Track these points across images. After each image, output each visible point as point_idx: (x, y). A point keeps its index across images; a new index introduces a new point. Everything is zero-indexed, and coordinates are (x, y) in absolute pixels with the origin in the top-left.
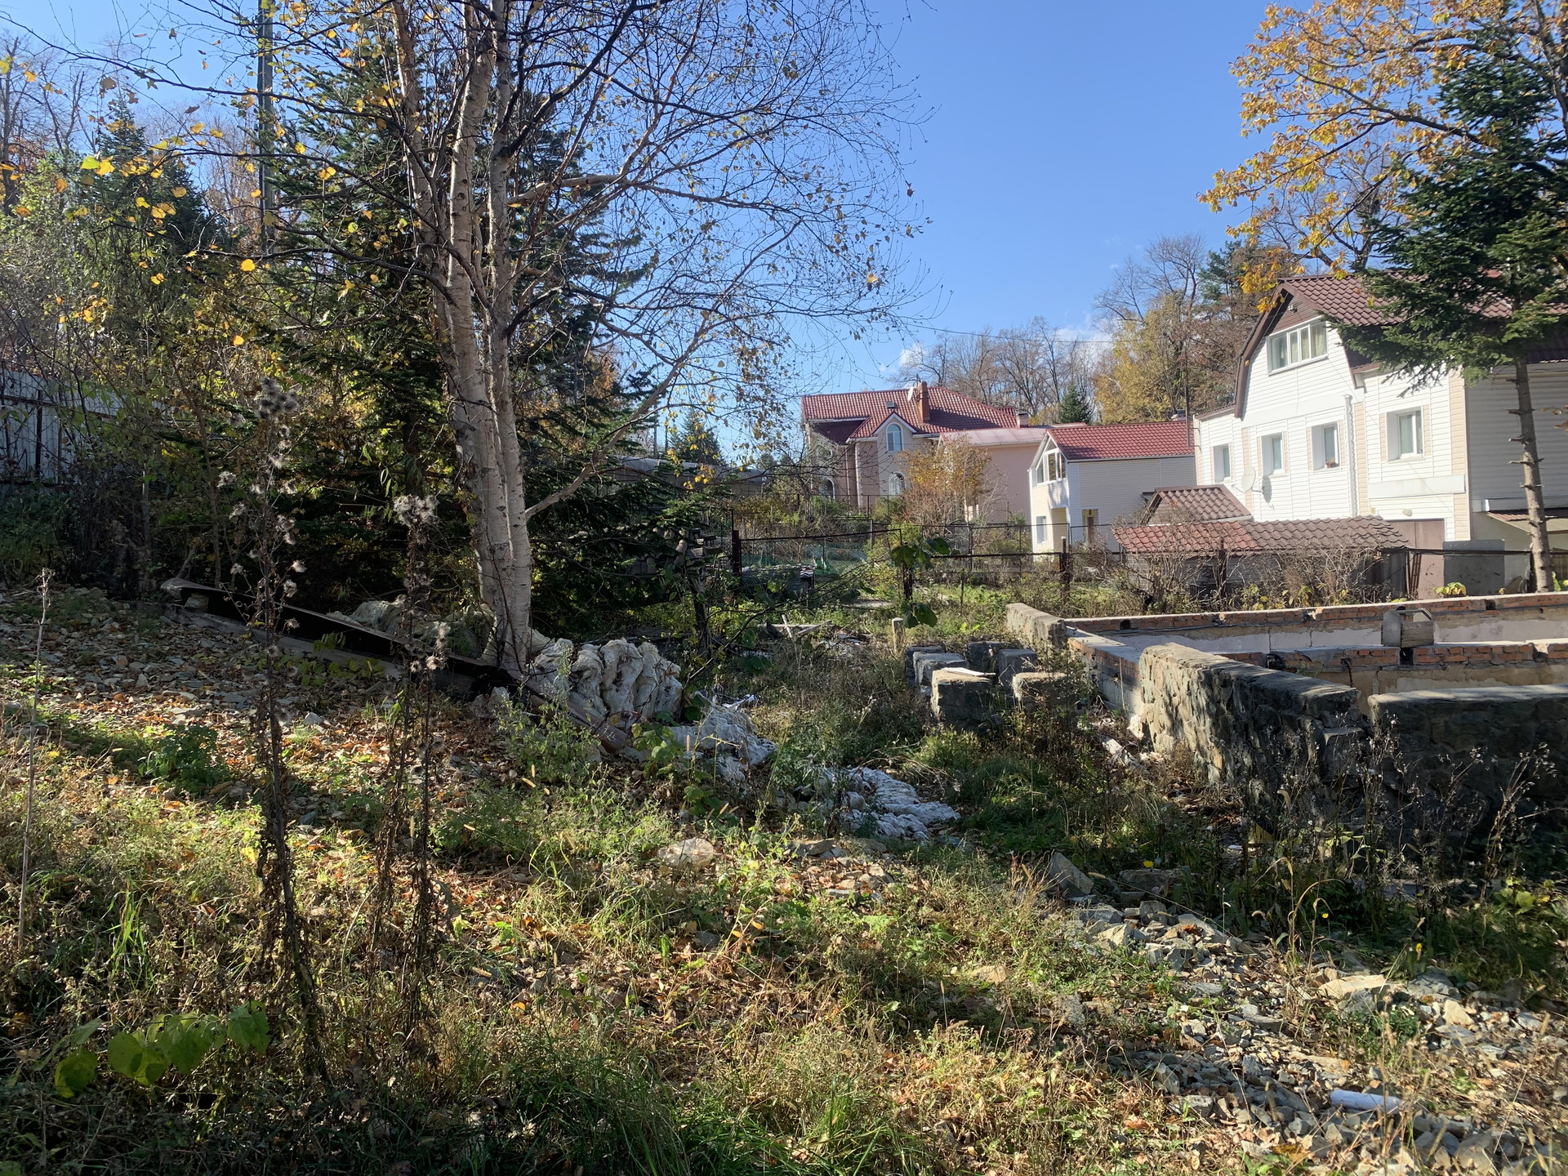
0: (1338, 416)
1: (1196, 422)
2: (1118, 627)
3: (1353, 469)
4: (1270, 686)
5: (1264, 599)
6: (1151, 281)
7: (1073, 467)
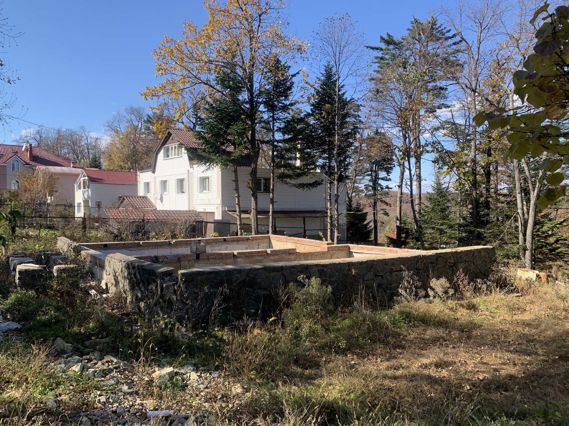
0: (185, 176)
1: (138, 173)
2: (102, 246)
3: (189, 194)
4: (147, 268)
5: (157, 237)
6: (126, 120)
7: (92, 185)
